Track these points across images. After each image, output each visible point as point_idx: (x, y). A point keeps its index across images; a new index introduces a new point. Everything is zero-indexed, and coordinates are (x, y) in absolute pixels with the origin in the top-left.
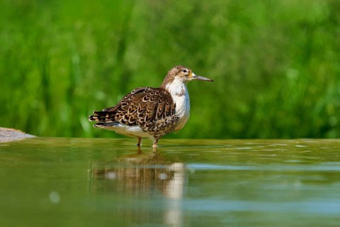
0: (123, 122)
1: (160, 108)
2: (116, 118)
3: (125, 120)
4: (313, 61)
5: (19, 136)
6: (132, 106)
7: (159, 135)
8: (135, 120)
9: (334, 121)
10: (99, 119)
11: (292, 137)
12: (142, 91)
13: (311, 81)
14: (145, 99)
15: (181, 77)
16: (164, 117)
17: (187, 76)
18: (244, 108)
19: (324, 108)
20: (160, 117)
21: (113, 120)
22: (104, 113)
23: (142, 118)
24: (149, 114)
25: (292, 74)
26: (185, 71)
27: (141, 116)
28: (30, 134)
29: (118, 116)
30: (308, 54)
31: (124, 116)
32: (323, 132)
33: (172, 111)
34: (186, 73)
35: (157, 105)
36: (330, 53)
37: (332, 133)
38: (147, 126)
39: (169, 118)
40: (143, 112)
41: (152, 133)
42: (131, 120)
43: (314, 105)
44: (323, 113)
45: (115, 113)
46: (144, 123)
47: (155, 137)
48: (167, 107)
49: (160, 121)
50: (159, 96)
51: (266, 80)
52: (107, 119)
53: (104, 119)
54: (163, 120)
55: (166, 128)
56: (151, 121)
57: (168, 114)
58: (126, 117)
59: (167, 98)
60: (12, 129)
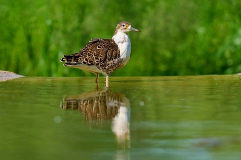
0: (84, 63)
1: (109, 53)
2: (79, 60)
3: (86, 62)
4: (216, 21)
5: (12, 76)
6: (90, 52)
7: (110, 72)
8: (92, 61)
9: (230, 62)
10: (68, 61)
11: (202, 73)
12: (96, 42)
13: (214, 35)
14: (99, 47)
15: (121, 30)
16: (112, 59)
17: (125, 29)
18: (168, 54)
19: (223, 54)
20: (109, 60)
21: (78, 62)
22: (71, 57)
23: (97, 60)
24: (101, 57)
25: (201, 30)
26: (124, 26)
27: (96, 58)
28: (20, 74)
29: (81, 59)
30: (212, 16)
31: (85, 59)
32: (223, 70)
33: (118, 55)
34: (125, 27)
35: (107, 51)
36: (227, 16)
37: (229, 71)
38: (101, 66)
39: (116, 60)
40: (97, 56)
41: (105, 70)
42: (90, 62)
43: (216, 51)
44: (223, 57)
45: (78, 57)
46: (99, 64)
47: (108, 73)
48: (114, 53)
49: (110, 62)
50: (108, 45)
51: (183, 35)
52: (73, 61)
53: (71, 61)
54: (112, 61)
55: (114, 67)
56: (104, 62)
57: (115, 58)
58: (87, 60)
59: (114, 47)
60: (7, 72)
